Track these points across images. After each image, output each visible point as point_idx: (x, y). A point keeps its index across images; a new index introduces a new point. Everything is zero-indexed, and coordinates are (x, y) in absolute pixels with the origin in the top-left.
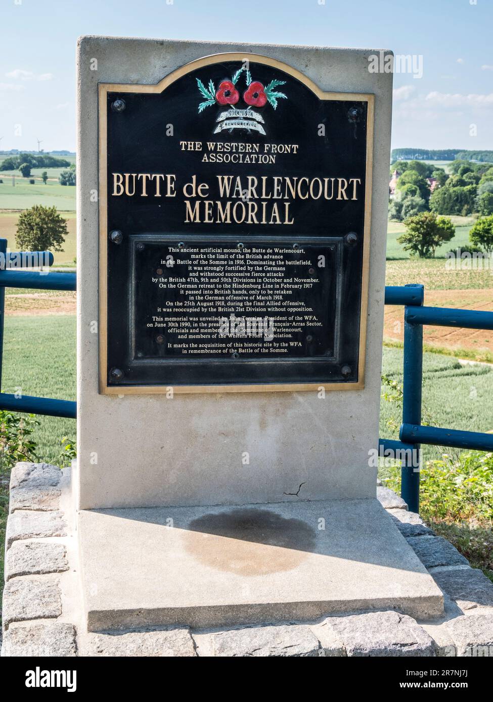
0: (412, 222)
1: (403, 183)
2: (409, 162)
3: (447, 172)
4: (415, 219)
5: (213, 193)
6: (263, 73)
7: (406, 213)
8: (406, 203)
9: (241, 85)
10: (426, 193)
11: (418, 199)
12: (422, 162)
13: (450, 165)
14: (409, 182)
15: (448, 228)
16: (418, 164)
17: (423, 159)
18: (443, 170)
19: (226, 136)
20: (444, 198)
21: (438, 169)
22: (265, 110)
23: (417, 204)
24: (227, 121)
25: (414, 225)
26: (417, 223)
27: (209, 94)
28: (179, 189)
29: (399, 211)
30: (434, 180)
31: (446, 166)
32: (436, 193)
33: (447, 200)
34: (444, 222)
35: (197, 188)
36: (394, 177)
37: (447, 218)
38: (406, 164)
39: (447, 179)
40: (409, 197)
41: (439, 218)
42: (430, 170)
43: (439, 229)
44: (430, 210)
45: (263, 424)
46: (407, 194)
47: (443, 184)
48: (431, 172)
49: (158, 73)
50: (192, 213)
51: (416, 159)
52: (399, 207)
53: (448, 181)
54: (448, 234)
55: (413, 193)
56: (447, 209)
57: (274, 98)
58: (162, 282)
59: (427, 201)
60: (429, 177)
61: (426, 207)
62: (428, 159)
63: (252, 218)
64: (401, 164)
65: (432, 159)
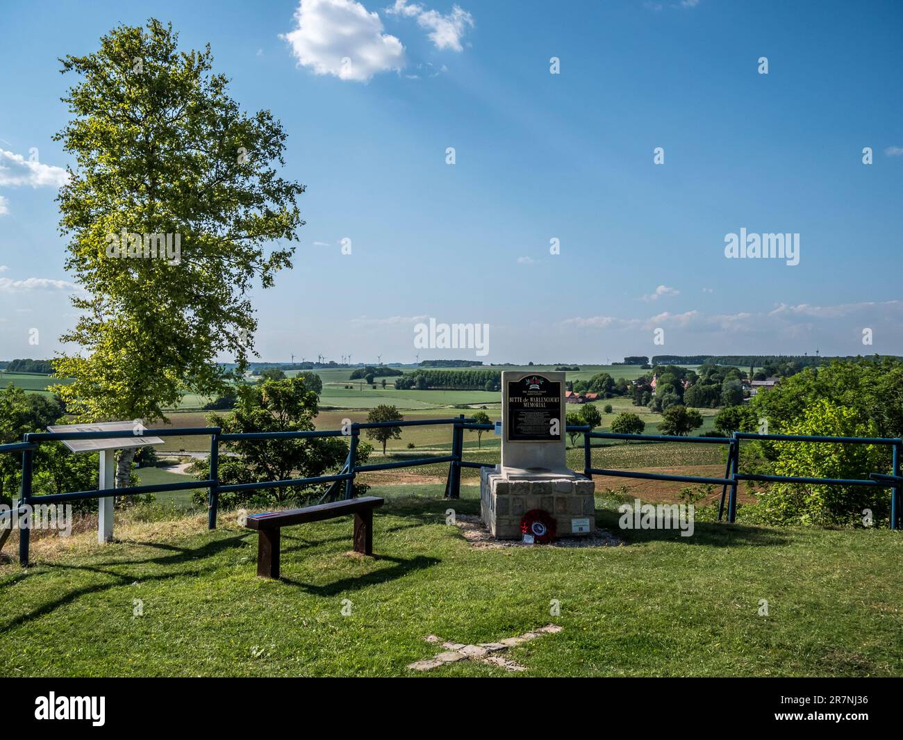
0: (668, 413)
1: (662, 383)
2: (666, 366)
3: (697, 374)
4: (670, 411)
5: (529, 401)
6: (539, 378)
7: (665, 407)
8: (665, 398)
9: (535, 380)
10: (680, 391)
11: (674, 395)
12: (676, 366)
13: (698, 368)
14: (666, 382)
15: (697, 418)
16: (674, 368)
17: (678, 364)
18: (694, 372)
19: (532, 390)
20: (696, 394)
21: (690, 372)
22: (539, 384)
23: (674, 400)
24: (532, 387)
25: (668, 416)
26: (671, 414)
27: (528, 381)
28: (522, 400)
29: (659, 405)
30: (687, 380)
31: (695, 369)
32: (688, 391)
33: (698, 395)
34: (693, 413)
35: (526, 400)
36: (655, 378)
37: (696, 409)
38: (664, 368)
39: (696, 380)
40: (667, 394)
41: (689, 409)
42: (684, 371)
43: (689, 418)
44: (684, 404)
45: (541, 449)
46: (665, 391)
47: (694, 383)
48: (684, 374)
49: (518, 378)
50: (525, 405)
51: (673, 363)
52: (659, 402)
53: (698, 381)
54: (698, 422)
55: (670, 390)
56: (698, 403)
57: (541, 382)
58: (520, 419)
59: (682, 396)
60: (683, 378)
61: (681, 402)
62: (682, 363)
63: (537, 406)
64: (659, 368)
65: (685, 364)
